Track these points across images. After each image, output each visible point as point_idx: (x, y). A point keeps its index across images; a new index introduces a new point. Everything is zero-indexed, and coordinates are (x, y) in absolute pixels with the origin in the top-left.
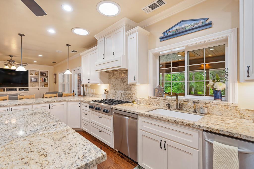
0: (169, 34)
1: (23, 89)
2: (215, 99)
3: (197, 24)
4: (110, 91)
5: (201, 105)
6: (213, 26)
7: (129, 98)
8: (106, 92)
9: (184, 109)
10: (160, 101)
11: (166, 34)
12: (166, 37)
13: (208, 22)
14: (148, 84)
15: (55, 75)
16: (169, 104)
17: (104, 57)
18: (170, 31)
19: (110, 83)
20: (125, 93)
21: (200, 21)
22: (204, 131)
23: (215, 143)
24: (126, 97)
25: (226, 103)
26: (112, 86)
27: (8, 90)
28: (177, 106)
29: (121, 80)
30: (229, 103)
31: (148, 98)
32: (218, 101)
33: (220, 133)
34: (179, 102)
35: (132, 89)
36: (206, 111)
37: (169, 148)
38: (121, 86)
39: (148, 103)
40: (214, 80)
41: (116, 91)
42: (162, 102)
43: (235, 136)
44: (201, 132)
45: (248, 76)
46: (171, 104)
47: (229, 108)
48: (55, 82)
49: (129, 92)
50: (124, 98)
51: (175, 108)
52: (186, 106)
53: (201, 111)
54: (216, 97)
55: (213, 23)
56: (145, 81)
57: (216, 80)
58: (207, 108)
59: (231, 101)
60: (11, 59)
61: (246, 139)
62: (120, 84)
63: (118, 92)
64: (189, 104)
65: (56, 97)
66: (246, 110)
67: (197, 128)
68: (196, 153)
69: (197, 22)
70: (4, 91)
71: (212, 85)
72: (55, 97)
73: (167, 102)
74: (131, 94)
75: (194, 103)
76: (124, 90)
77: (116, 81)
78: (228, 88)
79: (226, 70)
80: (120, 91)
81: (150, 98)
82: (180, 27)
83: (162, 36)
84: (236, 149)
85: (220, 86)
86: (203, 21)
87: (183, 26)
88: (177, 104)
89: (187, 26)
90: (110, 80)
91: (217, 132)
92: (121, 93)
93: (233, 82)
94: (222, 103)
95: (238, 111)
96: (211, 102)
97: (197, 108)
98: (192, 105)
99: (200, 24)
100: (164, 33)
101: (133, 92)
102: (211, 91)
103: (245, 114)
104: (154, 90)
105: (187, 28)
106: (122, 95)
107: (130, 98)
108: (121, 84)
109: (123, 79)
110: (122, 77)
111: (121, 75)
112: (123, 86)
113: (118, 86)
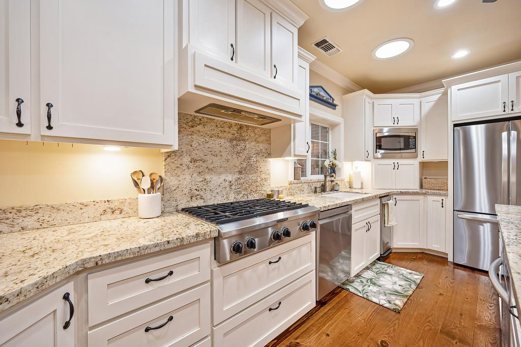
7: (254, 190)
10: (304, 185)
20: (242, 181)
24: (246, 189)
29: (228, 144)
31: (288, 185)
35: (262, 169)
38: (228, 161)
39: (290, 192)
41: (208, 177)
42: (306, 187)
62: (224, 155)
63: (216, 180)
74: (259, 180)
76: (240, 172)
77: (207, 145)
80: (223, 177)
81: (294, 183)
92: (227, 183)
101: (263, 176)
106: (233, 187)
107: (256, 191)
108: (229, 157)
109: (235, 142)
110: (230, 136)
111: (227, 129)
112: (236, 161)
113: (217, 162)
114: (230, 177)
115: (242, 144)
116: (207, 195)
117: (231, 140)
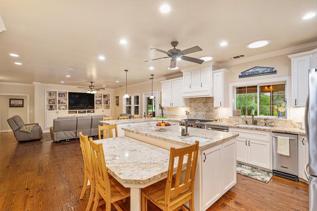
0: (247, 74)
1: (90, 111)
2: (279, 117)
3: (266, 70)
4: (191, 113)
5: (270, 121)
6: (277, 73)
8: (187, 113)
9: (257, 124)
10: (239, 119)
11: (244, 74)
12: (243, 76)
13: (274, 70)
14: (229, 107)
15: (117, 97)
16: (247, 121)
17: (192, 87)
18: (247, 72)
19: (191, 106)
20: (207, 114)
21: (269, 69)
22: (273, 132)
23: (278, 137)
24: (208, 117)
25: (286, 119)
26: (193, 109)
27: (79, 112)
28: (253, 122)
29: (203, 104)
30: (287, 119)
31: (228, 118)
32: (281, 118)
33: (281, 132)
34: (254, 120)
35: (214, 111)
36: (273, 124)
37: (252, 144)
39: (229, 121)
40: (278, 106)
41: (198, 113)
42: (241, 120)
43: (288, 132)
44: (271, 133)
45: (296, 105)
46: (248, 121)
47: (287, 122)
48: (118, 104)
49: (211, 113)
50: (206, 118)
51: (251, 123)
52: (259, 122)
53: (270, 124)
54: (279, 116)
55: (277, 71)
56: (226, 105)
57: (279, 106)
58: (274, 122)
59: (288, 118)
60: (92, 85)
61: (293, 133)
63: (200, 113)
64: (261, 120)
65: (128, 118)
66: (297, 123)
67: (269, 131)
68: (268, 144)
69: (267, 69)
70: (76, 113)
71: (276, 109)
72: (126, 119)
73: (245, 120)
74: (213, 114)
75: (265, 120)
76: (207, 112)
77: (198, 105)
78: (286, 110)
79: (286, 100)
81: (231, 117)
82: (255, 71)
83: (241, 74)
84: (288, 138)
85: (281, 110)
86: (271, 69)
87: (257, 70)
88: (253, 121)
89: (260, 70)
90: (191, 104)
91: (280, 132)
93: (289, 108)
94: (283, 119)
95: (292, 124)
96: (276, 119)
97: (267, 123)
98: (264, 121)
99: (269, 71)
100: (242, 73)
101: (215, 113)
102: (275, 112)
103: (296, 125)
104: (234, 112)
105: (260, 72)
106: (204, 115)
107: (212, 118)
108: (203, 108)
109: (205, 104)
110: (203, 102)
111: (202, 100)
112: (205, 109)
113: (200, 109)
114: (203, 113)
115: (207, 104)
116: (198, 117)
117: (204, 103)
